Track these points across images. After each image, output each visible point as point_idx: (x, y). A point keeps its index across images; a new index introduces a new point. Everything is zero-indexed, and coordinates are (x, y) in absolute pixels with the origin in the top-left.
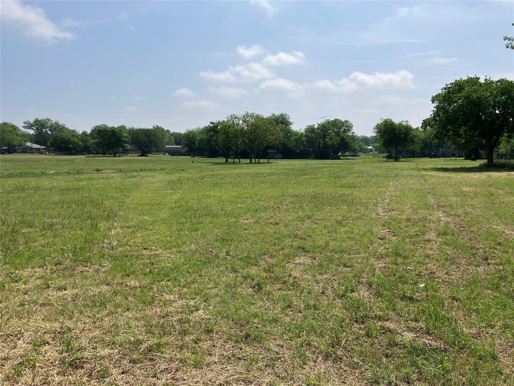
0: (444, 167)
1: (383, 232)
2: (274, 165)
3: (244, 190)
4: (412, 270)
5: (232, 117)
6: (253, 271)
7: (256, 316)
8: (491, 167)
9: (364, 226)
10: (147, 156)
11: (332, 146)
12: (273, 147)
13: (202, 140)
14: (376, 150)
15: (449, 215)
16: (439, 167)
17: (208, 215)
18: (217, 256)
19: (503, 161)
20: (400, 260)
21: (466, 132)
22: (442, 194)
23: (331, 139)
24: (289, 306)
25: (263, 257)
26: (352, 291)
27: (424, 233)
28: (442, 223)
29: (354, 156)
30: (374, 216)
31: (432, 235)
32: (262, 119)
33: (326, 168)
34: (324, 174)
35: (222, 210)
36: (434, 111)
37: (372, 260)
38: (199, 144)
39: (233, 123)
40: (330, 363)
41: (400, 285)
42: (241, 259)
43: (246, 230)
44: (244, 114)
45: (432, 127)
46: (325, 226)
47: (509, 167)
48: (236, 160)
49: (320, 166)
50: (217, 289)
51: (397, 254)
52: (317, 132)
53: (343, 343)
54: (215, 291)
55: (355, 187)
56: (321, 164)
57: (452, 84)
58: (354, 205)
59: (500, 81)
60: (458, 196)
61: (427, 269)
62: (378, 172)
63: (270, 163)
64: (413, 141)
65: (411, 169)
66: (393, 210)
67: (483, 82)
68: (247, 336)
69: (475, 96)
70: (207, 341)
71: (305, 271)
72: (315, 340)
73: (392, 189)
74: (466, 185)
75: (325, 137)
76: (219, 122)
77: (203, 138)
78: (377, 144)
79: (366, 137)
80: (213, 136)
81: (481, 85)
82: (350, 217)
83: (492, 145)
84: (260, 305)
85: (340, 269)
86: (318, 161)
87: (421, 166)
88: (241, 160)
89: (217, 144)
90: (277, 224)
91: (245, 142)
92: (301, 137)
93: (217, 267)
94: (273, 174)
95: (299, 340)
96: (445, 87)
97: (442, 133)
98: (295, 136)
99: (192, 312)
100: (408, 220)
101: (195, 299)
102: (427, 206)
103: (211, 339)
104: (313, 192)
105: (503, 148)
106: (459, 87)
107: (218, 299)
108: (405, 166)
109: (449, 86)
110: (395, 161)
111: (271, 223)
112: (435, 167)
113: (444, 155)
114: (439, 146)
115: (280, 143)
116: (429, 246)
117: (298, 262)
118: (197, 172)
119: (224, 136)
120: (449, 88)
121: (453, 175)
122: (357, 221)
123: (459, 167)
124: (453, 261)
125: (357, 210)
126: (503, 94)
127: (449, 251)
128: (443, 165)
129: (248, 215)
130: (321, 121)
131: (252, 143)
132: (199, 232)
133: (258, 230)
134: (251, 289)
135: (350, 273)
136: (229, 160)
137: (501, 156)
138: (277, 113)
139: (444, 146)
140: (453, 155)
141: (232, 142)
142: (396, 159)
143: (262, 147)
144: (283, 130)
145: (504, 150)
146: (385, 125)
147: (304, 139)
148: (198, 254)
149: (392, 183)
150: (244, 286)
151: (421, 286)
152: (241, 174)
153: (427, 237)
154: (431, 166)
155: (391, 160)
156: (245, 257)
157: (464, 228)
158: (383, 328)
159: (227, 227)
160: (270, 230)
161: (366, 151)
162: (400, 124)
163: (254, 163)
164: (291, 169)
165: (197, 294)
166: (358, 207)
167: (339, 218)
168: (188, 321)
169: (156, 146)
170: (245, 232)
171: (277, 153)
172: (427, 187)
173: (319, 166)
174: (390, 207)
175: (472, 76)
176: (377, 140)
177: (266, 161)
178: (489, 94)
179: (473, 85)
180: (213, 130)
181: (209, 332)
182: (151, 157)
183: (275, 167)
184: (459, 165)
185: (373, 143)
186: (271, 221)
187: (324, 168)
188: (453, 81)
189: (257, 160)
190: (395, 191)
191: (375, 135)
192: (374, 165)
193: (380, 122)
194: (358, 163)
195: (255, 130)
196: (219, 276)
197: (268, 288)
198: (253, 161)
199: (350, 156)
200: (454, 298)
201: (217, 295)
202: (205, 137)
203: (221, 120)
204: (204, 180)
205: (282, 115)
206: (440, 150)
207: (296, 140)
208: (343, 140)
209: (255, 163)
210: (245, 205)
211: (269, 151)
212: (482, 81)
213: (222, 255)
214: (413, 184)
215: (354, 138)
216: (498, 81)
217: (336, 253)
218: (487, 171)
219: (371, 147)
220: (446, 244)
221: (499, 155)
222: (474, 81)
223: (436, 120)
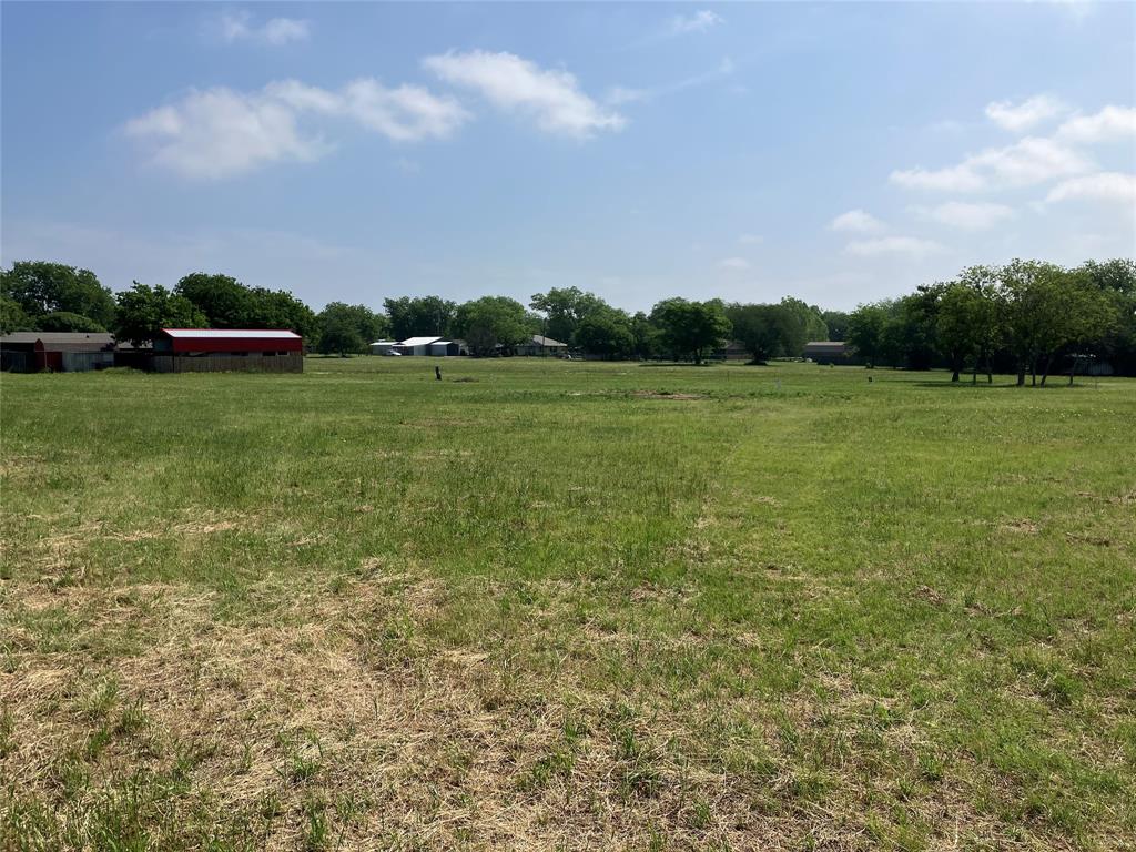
2: (1088, 393)
3: (1006, 451)
5: (974, 273)
6: (1043, 653)
7: (1055, 765)
10: (765, 364)
12: (1085, 346)
13: (893, 330)
17: (914, 506)
18: (941, 605)
25: (1068, 622)
32: (1059, 275)
35: (948, 497)
38: (887, 338)
39: (978, 286)
42: (1006, 621)
43: (1016, 550)
44: (1008, 263)
48: (980, 377)
50: (945, 682)
54: (940, 686)
63: (1077, 386)
68: (1034, 811)
70: (927, 800)
76: (940, 287)
77: (897, 325)
80: (922, 319)
84: (1062, 742)
88: (994, 377)
89: (931, 338)
90: (1107, 543)
91: (1006, 334)
93: (944, 630)
94: (1087, 414)
99: (887, 725)
101: (892, 697)
103: (939, 798)
107: (949, 707)
111: (1088, 540)
115: (1109, 337)
118: (881, 403)
119: (951, 319)
129: (1019, 515)
131: (1025, 337)
132: (894, 544)
133: (1050, 553)
134: (1036, 698)
136: (963, 377)
138: (1102, 260)
141: (972, 333)
143: (1053, 346)
144: (1118, 301)
148: (893, 593)
150: (1018, 687)
152: (995, 410)
156: (1017, 617)
159: (963, 539)
160: (1086, 556)
163: (1028, 386)
165: (896, 686)
168: (880, 746)
169: (786, 343)
170: (1015, 555)
171: (1098, 361)
177: (1064, 380)
180: (925, 305)
181: (932, 779)
182: (775, 367)
183: (1093, 397)
186: (1087, 534)
189: (1039, 378)
195: (1037, 303)
196: (948, 653)
197: (1087, 702)
198: (1028, 379)
201: (946, 697)
202: (904, 322)
203: (946, 281)
204: (899, 423)
205: (1116, 265)
209: (1034, 385)
210: (1012, 489)
211: (1074, 355)
213: (956, 603)
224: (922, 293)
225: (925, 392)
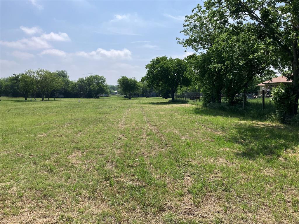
0: (153, 102)
1: (120, 136)
2: (58, 102)
3: (39, 117)
4: (133, 153)
5: (29, 71)
6: (47, 162)
7: (50, 185)
8: (173, 102)
9: (111, 134)
11: (94, 90)
12: (57, 91)
13: (7, 86)
14: (119, 93)
15: (152, 126)
16: (150, 102)
17: (15, 134)
18: (23, 157)
19: (179, 99)
20: (128, 149)
21: (162, 84)
22: (151, 116)
23: (93, 86)
24: (69, 178)
25: (53, 154)
26: (104, 166)
27: (140, 135)
28: (149, 130)
29: (107, 96)
30: (116, 128)
31: (144, 136)
32: (50, 73)
33: (91, 103)
34: (90, 107)
35: (24, 130)
36: (147, 73)
37: (114, 150)
38: (5, 88)
39: (30, 75)
40: (91, 201)
41: (127, 161)
42: (39, 157)
43: (42, 141)
44: (37, 70)
45: (146, 81)
46: (90, 135)
47: (181, 102)
48: (32, 99)
49: (88, 102)
50: (24, 175)
51: (127, 146)
52: (85, 83)
53: (98, 190)
54: (23, 176)
55: (107, 114)
56: (88, 101)
57: (155, 59)
58: (106, 123)
59: (177, 59)
60: (158, 116)
61: (140, 152)
62: (120, 105)
63: (56, 100)
64: (138, 89)
65: (136, 104)
66: (126, 125)
67: (169, 59)
68: (45, 196)
69: (165, 66)
70: (20, 202)
71: (78, 159)
72: (83, 191)
73: (126, 114)
74: (162, 111)
75: (90, 85)
76: (20, 74)
77: (8, 84)
78: (120, 90)
79: (113, 86)
80: (15, 83)
81: (168, 61)
82: (104, 129)
83: (174, 91)
84: (52, 180)
85: (97, 156)
86: (86, 99)
87: (141, 102)
88: (36, 99)
89: (18, 88)
90: (61, 136)
91: (38, 88)
92: (75, 85)
93: (24, 163)
94: (58, 107)
95: (75, 193)
96: (152, 60)
97: (151, 85)
98: (71, 84)
99: (9, 189)
100: (133, 129)
101: (10, 182)
102: (143, 122)
103: (22, 201)
104: (83, 117)
105: (179, 92)
106: (158, 61)
107: (25, 180)
108: (134, 102)
109: (154, 60)
110: (129, 99)
111: (58, 136)
112: (148, 102)
113: (153, 96)
114: (151, 91)
115: (62, 88)
116: (142, 141)
117: (74, 155)
118: (4, 107)
119: (23, 83)
120: (154, 61)
121: (156, 106)
122: (107, 131)
123: (159, 102)
124: (152, 147)
125: (108, 125)
126: (178, 66)
127: (151, 142)
128: (152, 101)
129: (42, 132)
130: (88, 76)
131: (43, 88)
132: (9, 144)
133: (49, 140)
134: (46, 172)
135: (102, 158)
136: (28, 99)
137: (178, 96)
138: (60, 70)
139: (153, 91)
140: (157, 96)
141: (29, 87)
142: (130, 98)
143: (50, 91)
144: (64, 80)
145: (179, 93)
146: (123, 80)
147: (77, 86)
148: (9, 156)
149: (126, 111)
150: (42, 171)
151: (137, 160)
152: (36, 107)
153: (141, 137)
154: (147, 102)
155: (127, 99)
156: (42, 156)
157: (159, 131)
158: (118, 181)
159: (28, 140)
160: (58, 139)
161: (113, 94)
162: (131, 79)
163: (44, 101)
164: (69, 104)
165: (11, 179)
166: (108, 124)
167: (98, 130)
168: (7, 194)
170: (41, 142)
171: (60, 94)
172: (144, 112)
173: (86, 102)
174: (125, 123)
175: (164, 56)
176: (119, 88)
177: (53, 99)
178: (172, 65)
179: (164, 61)
180: (16, 79)
181: (21, 197)
183: (60, 103)
184: (160, 101)
185: (117, 89)
186: (57, 134)
187: (90, 103)
188: (155, 58)
189: (47, 99)
190: (128, 115)
191: (118, 85)
192: (118, 101)
193: (120, 78)
194: (109, 100)
195: (45, 80)
196: (25, 168)
197: (57, 170)
198: (45, 99)
199: (105, 96)
200: (151, 164)
201: (25, 178)
202: (10, 84)
203: (21, 73)
204: (10, 112)
205: (62, 71)
206: (151, 93)
207: (72, 87)
208: (100, 87)
209: (46, 100)
210: (40, 126)
211: (55, 93)
212: (168, 59)
213: (27, 155)
214: (137, 111)
215: (106, 86)
216: (175, 59)
217: (95, 148)
218: (171, 104)
219: (116, 92)
220: (150, 139)
221: (177, 96)
222: (165, 59)
223: (148, 78)
224: (14, 76)
225: (17, 103)
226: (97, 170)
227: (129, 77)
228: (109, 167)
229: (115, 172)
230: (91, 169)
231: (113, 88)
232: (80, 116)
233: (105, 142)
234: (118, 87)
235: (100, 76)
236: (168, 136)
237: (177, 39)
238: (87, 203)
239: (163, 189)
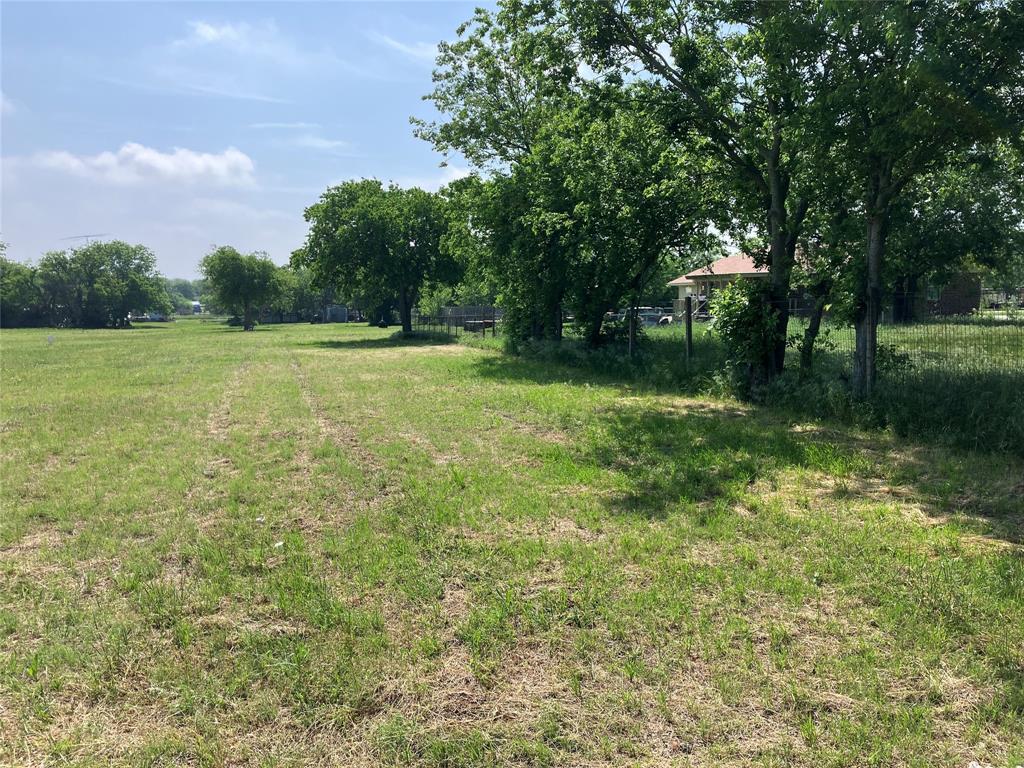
0: (335, 339)
1: (215, 463)
4: (263, 523)
8: (408, 338)
9: (177, 457)
11: (111, 299)
14: (207, 309)
15: (334, 424)
16: (326, 339)
19: (426, 328)
20: (242, 509)
21: (366, 276)
22: (326, 387)
23: (107, 284)
24: (11, 631)
26: (151, 576)
27: (289, 458)
28: (322, 439)
29: (162, 320)
30: (198, 435)
31: (304, 460)
33: (99, 346)
34: (95, 361)
36: (310, 236)
37: (191, 517)
40: (101, 707)
41: (241, 551)
45: (308, 266)
46: (94, 467)
47: (433, 338)
49: (86, 343)
51: (239, 500)
52: (71, 269)
53: (129, 667)
55: (162, 384)
56: (85, 339)
57: (337, 188)
58: (158, 419)
59: (415, 192)
60: (353, 389)
61: (289, 517)
62: (211, 352)
64: (278, 294)
65: (274, 346)
66: (235, 423)
67: (388, 190)
69: (375, 214)
71: (48, 558)
72: (69, 677)
73: (237, 384)
74: (368, 371)
75: (91, 279)
78: (210, 297)
79: (185, 281)
81: (384, 195)
82: (149, 443)
83: (409, 301)
85: (125, 543)
86: (79, 333)
87: (293, 339)
92: (32, 277)
95: (34, 688)
96: (326, 192)
97: (326, 278)
98: (15, 275)
100: (263, 438)
102: (298, 411)
104: (67, 398)
105: (426, 306)
106: (348, 196)
108: (266, 339)
109: (333, 191)
110: (246, 329)
112: (319, 340)
113: (335, 318)
114: (326, 301)
116: (297, 477)
117: (30, 544)
120: (334, 195)
121: (348, 353)
122: (163, 450)
123: (358, 339)
124: (332, 497)
125: (165, 427)
126: (418, 214)
127: (328, 481)
128: (333, 335)
130: (83, 245)
135: (146, 546)
137: (425, 320)
139: (334, 301)
140: (351, 319)
142: (248, 327)
145: (428, 308)
146: (221, 259)
147: (40, 281)
149: (236, 373)
151: (277, 545)
153: (293, 464)
154: (313, 339)
155: (237, 328)
157: (356, 441)
158: (206, 627)
161: (185, 311)
162: (252, 258)
164: (8, 351)
166: (167, 423)
167: (127, 448)
172: (301, 376)
173: (80, 342)
174: (230, 417)
175: (370, 179)
176: (208, 288)
178: (397, 212)
179: (372, 194)
184: (361, 335)
185: (199, 294)
187: (93, 346)
188: (340, 184)
190: (241, 387)
191: (204, 278)
192: (204, 338)
193: (212, 252)
194: (170, 336)
199: (153, 320)
200: (329, 556)
206: (328, 309)
207: (18, 284)
208: (134, 286)
212: (385, 188)
214: (276, 373)
215: (157, 283)
216: (409, 192)
217: (117, 514)
218: (401, 345)
219: (197, 303)
220: (324, 471)
221: (420, 318)
222: (371, 188)
223: (315, 254)
226: (126, 592)
227: (244, 252)
228: (172, 577)
229: (198, 593)
230: (103, 589)
231: (185, 289)
232: (53, 395)
233: (154, 490)
234: (204, 288)
235: (134, 247)
236: (388, 456)
237: (412, 121)
238: (84, 717)
239: (373, 639)
